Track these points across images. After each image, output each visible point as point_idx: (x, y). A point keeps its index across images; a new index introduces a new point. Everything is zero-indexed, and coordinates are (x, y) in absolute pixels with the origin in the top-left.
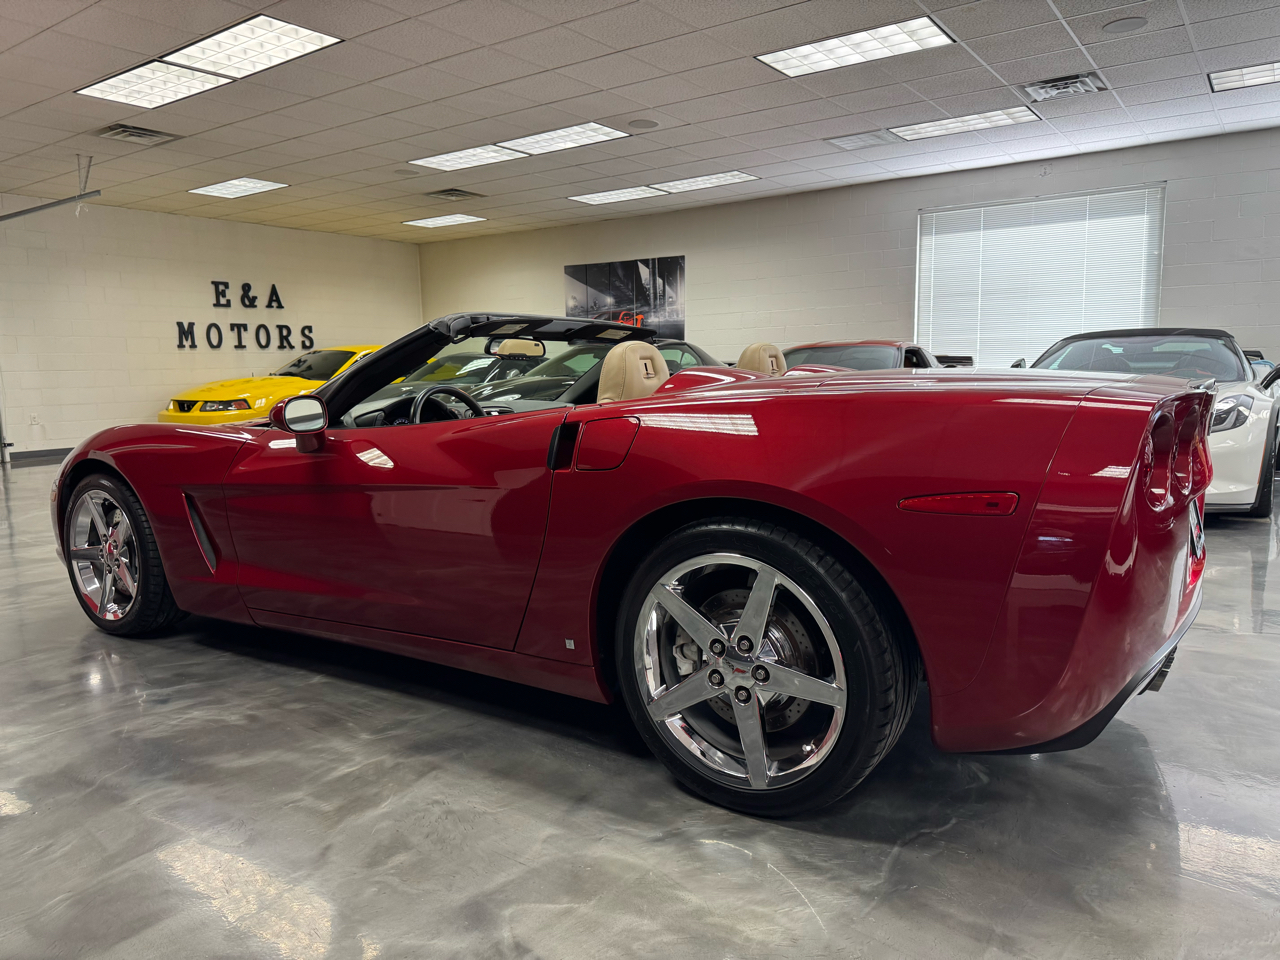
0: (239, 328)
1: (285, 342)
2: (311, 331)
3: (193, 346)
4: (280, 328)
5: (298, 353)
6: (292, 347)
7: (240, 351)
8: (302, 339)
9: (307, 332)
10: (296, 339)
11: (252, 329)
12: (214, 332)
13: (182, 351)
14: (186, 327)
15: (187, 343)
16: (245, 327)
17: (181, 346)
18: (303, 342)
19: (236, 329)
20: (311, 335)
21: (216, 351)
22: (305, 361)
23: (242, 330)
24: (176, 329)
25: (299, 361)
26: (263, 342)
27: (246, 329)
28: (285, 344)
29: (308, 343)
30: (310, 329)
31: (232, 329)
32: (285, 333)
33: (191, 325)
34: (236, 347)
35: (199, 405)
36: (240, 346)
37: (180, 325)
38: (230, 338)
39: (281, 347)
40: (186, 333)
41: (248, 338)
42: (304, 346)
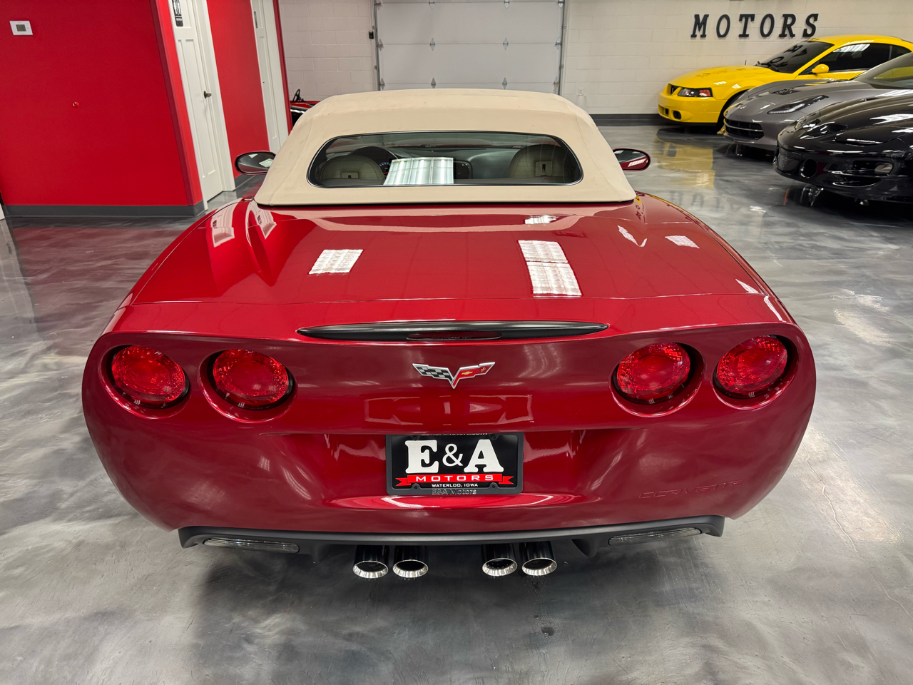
0: (747, 18)
1: (787, 30)
2: (816, 20)
3: (703, 36)
4: (786, 17)
5: (798, 40)
6: (792, 35)
7: (743, 40)
8: (804, 26)
9: (811, 21)
10: (798, 28)
11: (758, 20)
12: (724, 22)
13: (695, 40)
14: (701, 18)
15: (699, 33)
16: (752, 17)
17: (694, 36)
18: (805, 30)
19: (744, 20)
20: (816, 24)
21: (722, 40)
22: (801, 46)
23: (750, 20)
24: (694, 20)
25: (795, 47)
26: (766, 32)
27: (753, 20)
28: (787, 32)
29: (809, 32)
30: (815, 17)
31: (741, 20)
32: (789, 21)
33: (706, 17)
34: (740, 36)
35: (678, 90)
36: (744, 35)
37: (697, 17)
38: (737, 27)
39: (782, 35)
40: (700, 23)
41: (753, 28)
42: (805, 35)
